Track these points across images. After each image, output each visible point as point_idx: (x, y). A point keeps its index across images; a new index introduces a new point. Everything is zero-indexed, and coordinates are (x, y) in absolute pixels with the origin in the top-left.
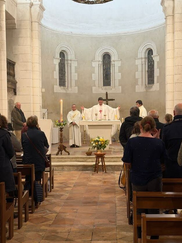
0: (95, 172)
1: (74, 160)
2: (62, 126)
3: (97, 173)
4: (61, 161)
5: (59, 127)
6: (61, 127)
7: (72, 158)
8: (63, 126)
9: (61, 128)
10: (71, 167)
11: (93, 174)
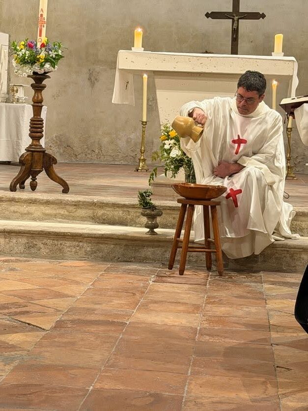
0: (171, 267)
1: (82, 212)
2: (42, 66)
3: (181, 273)
4: (28, 213)
5: (28, 70)
6: (36, 68)
7: (77, 205)
8: (47, 66)
9: (35, 73)
10: (68, 243)
11: (160, 278)
